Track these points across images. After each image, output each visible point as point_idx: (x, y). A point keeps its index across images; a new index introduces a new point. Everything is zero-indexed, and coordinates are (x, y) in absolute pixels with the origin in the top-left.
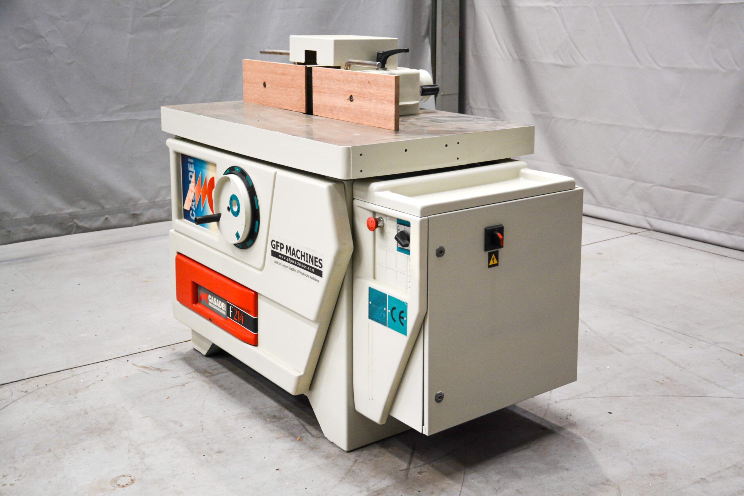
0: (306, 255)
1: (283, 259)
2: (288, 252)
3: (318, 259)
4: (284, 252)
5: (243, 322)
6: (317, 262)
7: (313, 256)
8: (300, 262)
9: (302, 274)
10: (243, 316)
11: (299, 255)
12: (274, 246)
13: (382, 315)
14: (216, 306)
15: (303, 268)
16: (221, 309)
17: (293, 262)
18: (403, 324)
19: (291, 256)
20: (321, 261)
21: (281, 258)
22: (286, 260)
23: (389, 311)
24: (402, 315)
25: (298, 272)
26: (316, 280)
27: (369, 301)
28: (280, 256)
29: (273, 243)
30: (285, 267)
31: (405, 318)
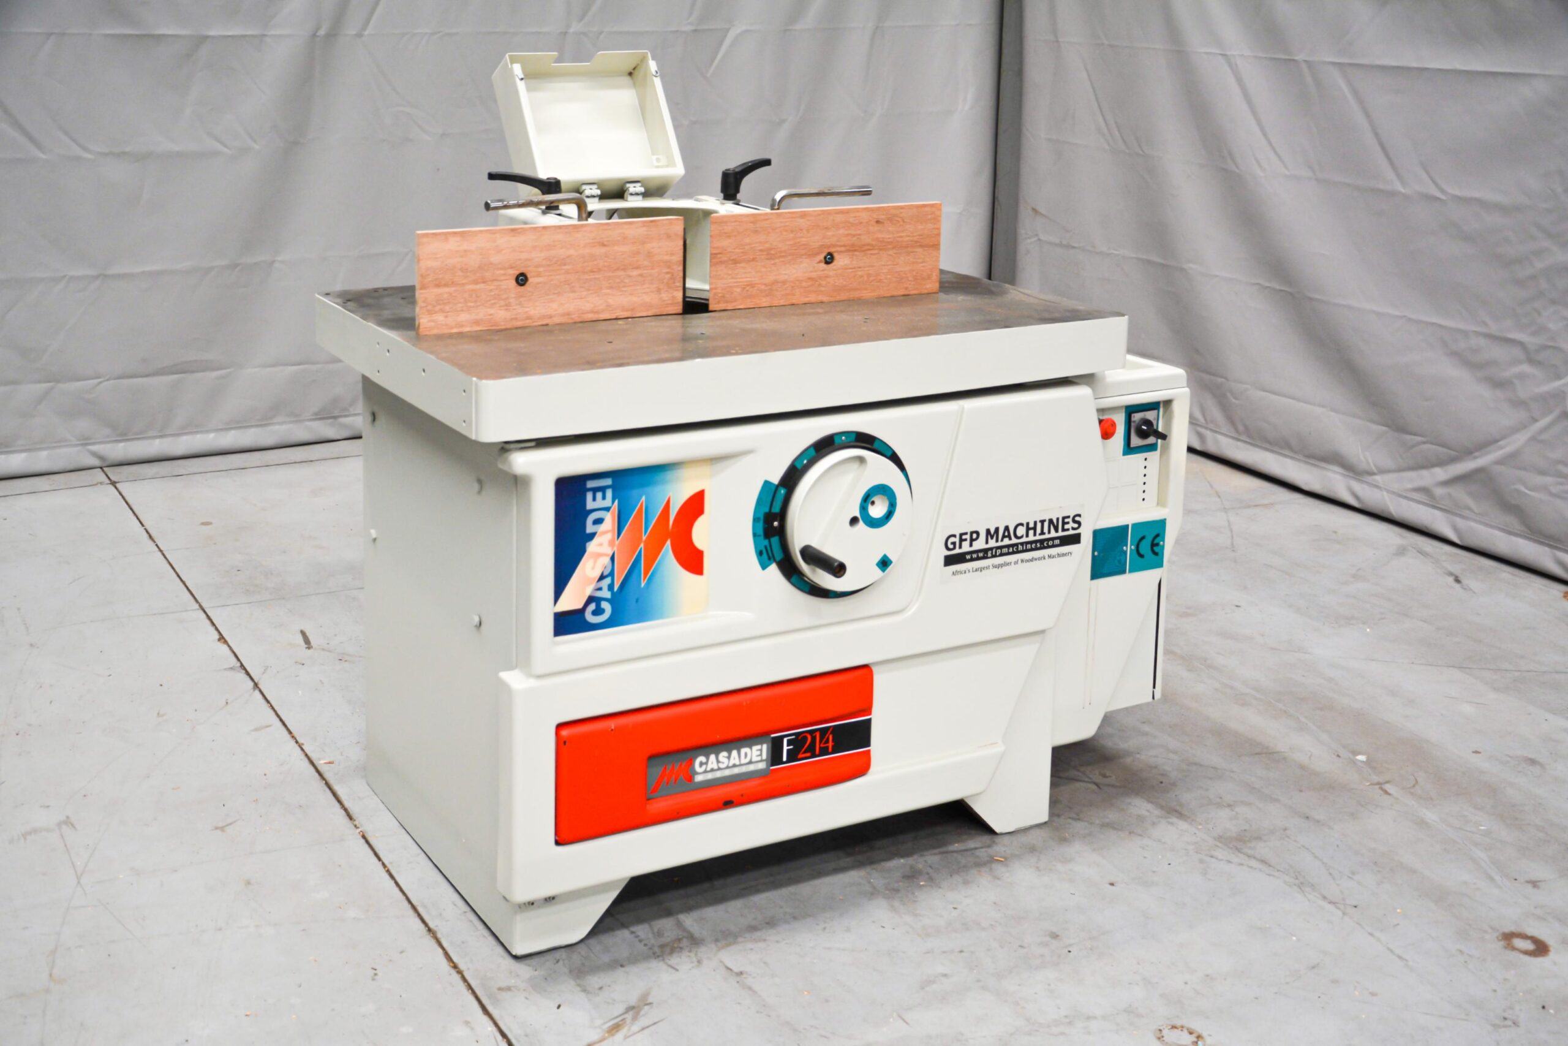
0: (1039, 526)
1: (978, 559)
2: (992, 538)
3: (1071, 517)
4: (980, 544)
5: (833, 746)
6: (1068, 523)
7: (1058, 519)
8: (1022, 544)
9: (1028, 561)
10: (833, 737)
11: (1021, 531)
12: (951, 546)
13: (1119, 561)
14: (728, 767)
15: (1032, 550)
16: (750, 762)
17: (1005, 550)
18: (1156, 554)
19: (1000, 544)
20: (1077, 519)
21: (972, 560)
22: (985, 557)
23: (1133, 547)
24: (1156, 541)
25: (1016, 563)
26: (1064, 555)
27: (1093, 551)
28: (968, 557)
29: (952, 540)
30: (981, 569)
31: (1161, 543)
